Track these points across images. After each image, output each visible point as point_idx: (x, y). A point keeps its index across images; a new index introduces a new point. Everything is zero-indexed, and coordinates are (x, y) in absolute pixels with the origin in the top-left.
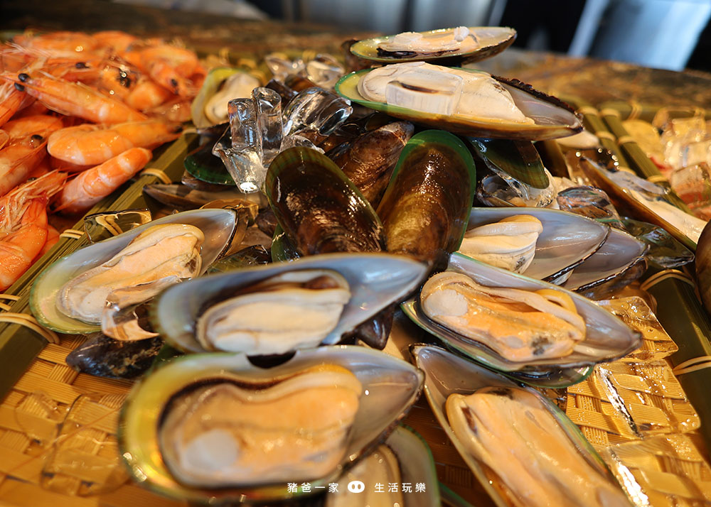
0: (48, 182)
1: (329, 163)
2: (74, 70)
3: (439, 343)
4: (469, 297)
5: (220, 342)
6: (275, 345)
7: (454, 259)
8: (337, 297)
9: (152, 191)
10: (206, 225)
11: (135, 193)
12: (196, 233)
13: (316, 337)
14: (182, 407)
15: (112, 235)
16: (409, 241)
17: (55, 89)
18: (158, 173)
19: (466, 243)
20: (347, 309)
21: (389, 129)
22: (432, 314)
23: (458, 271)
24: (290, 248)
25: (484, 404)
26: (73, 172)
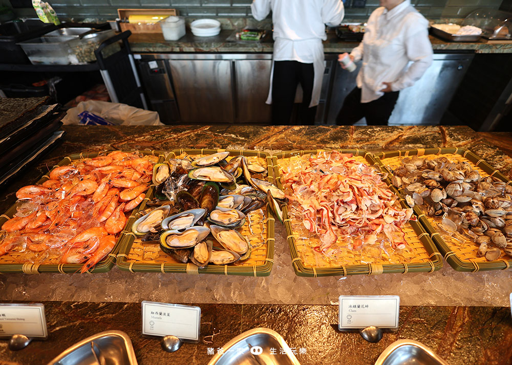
0: (122, 206)
1: (188, 193)
2: (118, 175)
3: (215, 224)
4: (219, 215)
5: (173, 228)
6: (182, 227)
7: (217, 207)
8: (192, 217)
9: (148, 204)
10: (163, 209)
11: (143, 205)
12: (162, 211)
13: (189, 225)
14: (169, 238)
15: (143, 216)
16: (205, 205)
17: (118, 182)
18: (148, 199)
19: (219, 204)
20: (194, 220)
21: (200, 184)
22: (212, 219)
23: (218, 209)
24: (182, 210)
25: (223, 233)
26: (128, 202)
